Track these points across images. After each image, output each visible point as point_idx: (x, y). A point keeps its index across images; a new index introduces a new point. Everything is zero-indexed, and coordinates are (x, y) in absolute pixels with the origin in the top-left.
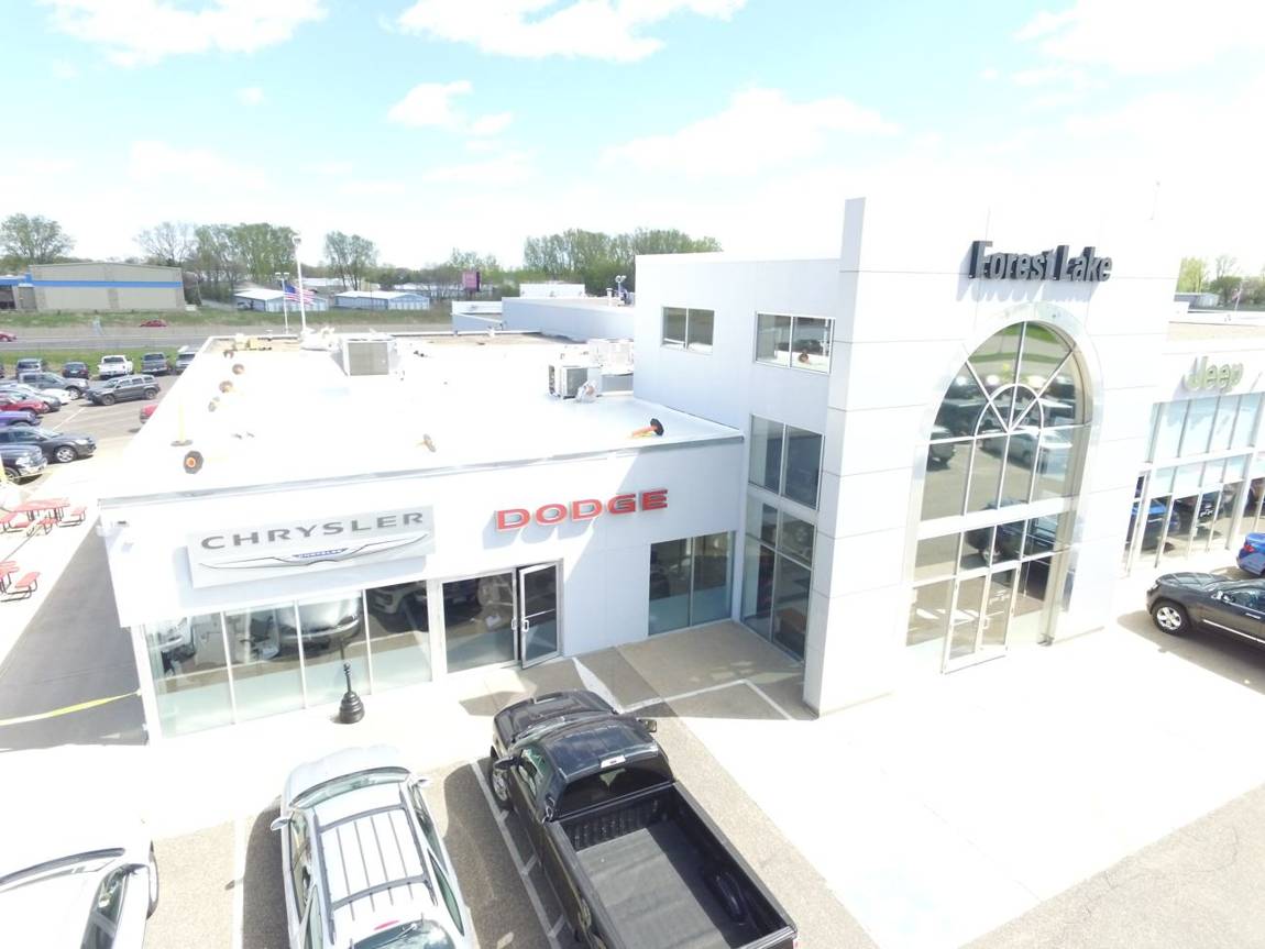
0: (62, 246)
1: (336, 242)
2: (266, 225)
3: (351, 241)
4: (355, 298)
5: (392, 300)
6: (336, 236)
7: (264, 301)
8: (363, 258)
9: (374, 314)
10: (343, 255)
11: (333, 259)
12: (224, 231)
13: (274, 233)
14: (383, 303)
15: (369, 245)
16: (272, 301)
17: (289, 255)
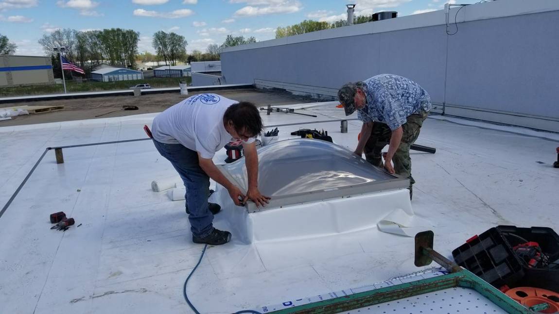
0: (9, 51)
1: (161, 39)
2: (118, 30)
3: (170, 37)
4: (164, 71)
5: (184, 70)
6: (161, 35)
7: (101, 75)
8: (177, 46)
9: (171, 80)
10: (165, 46)
11: (159, 48)
12: (95, 35)
13: (124, 34)
14: (179, 72)
15: (181, 38)
16: (106, 74)
17: (132, 47)
